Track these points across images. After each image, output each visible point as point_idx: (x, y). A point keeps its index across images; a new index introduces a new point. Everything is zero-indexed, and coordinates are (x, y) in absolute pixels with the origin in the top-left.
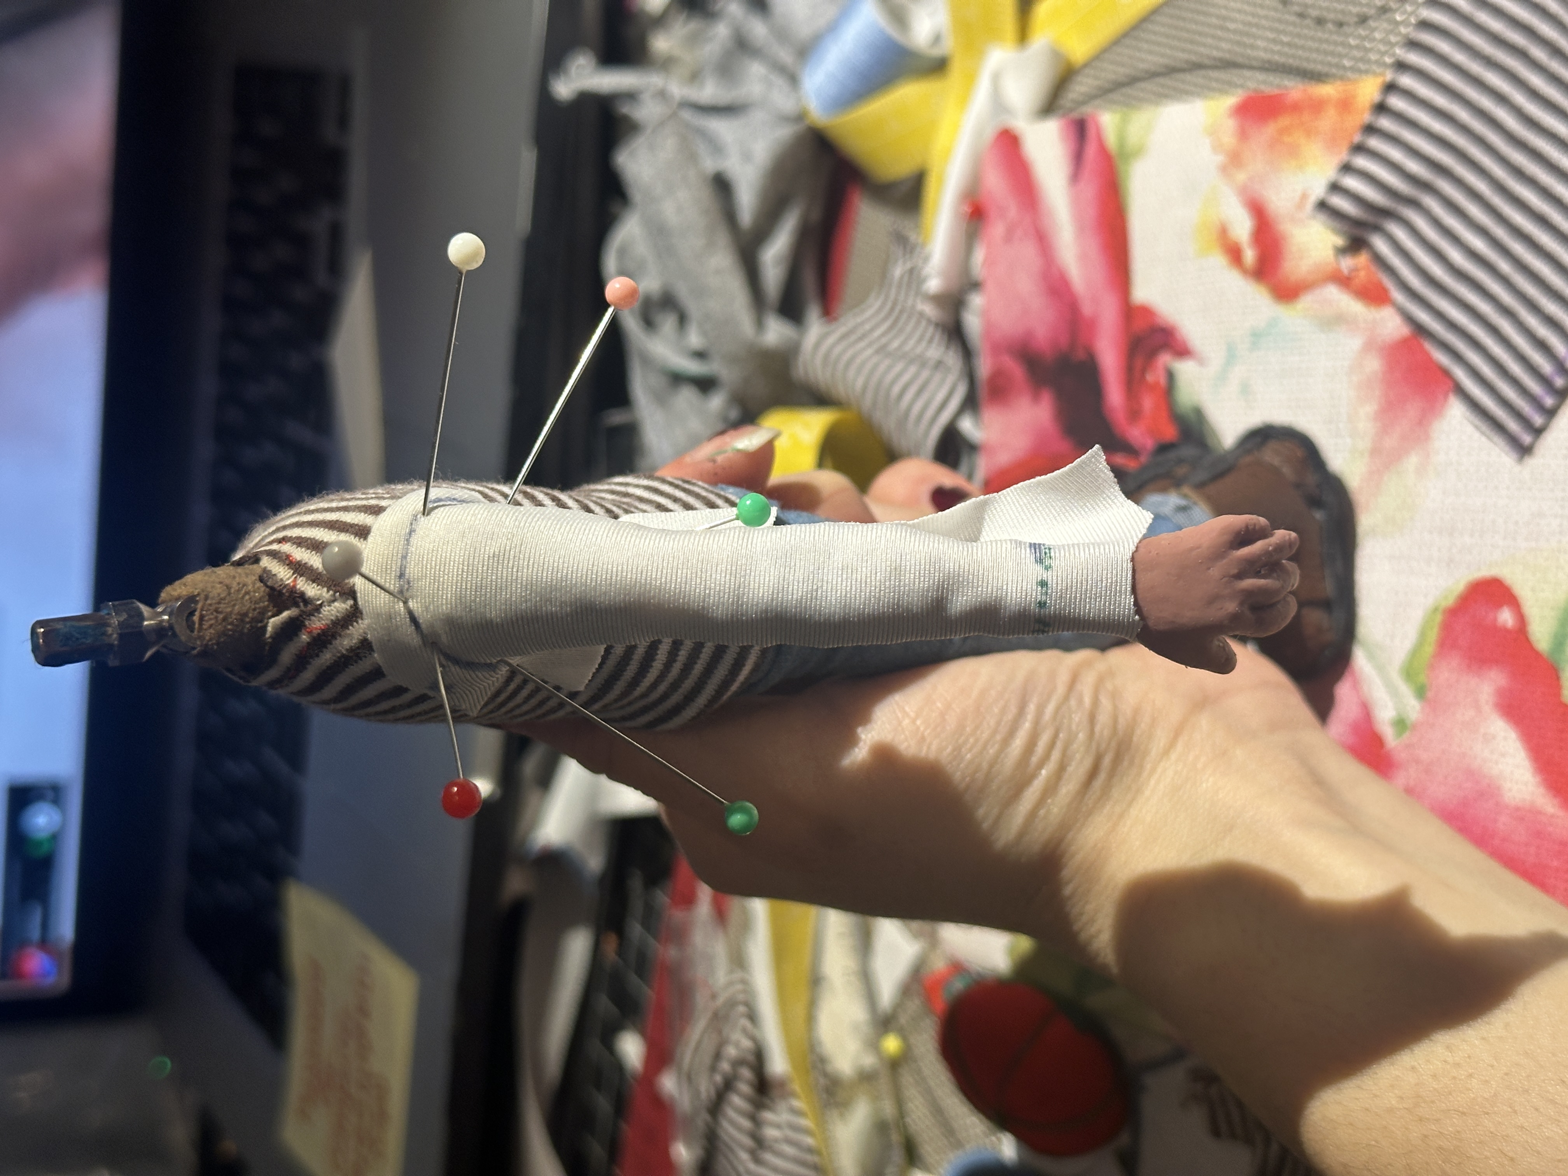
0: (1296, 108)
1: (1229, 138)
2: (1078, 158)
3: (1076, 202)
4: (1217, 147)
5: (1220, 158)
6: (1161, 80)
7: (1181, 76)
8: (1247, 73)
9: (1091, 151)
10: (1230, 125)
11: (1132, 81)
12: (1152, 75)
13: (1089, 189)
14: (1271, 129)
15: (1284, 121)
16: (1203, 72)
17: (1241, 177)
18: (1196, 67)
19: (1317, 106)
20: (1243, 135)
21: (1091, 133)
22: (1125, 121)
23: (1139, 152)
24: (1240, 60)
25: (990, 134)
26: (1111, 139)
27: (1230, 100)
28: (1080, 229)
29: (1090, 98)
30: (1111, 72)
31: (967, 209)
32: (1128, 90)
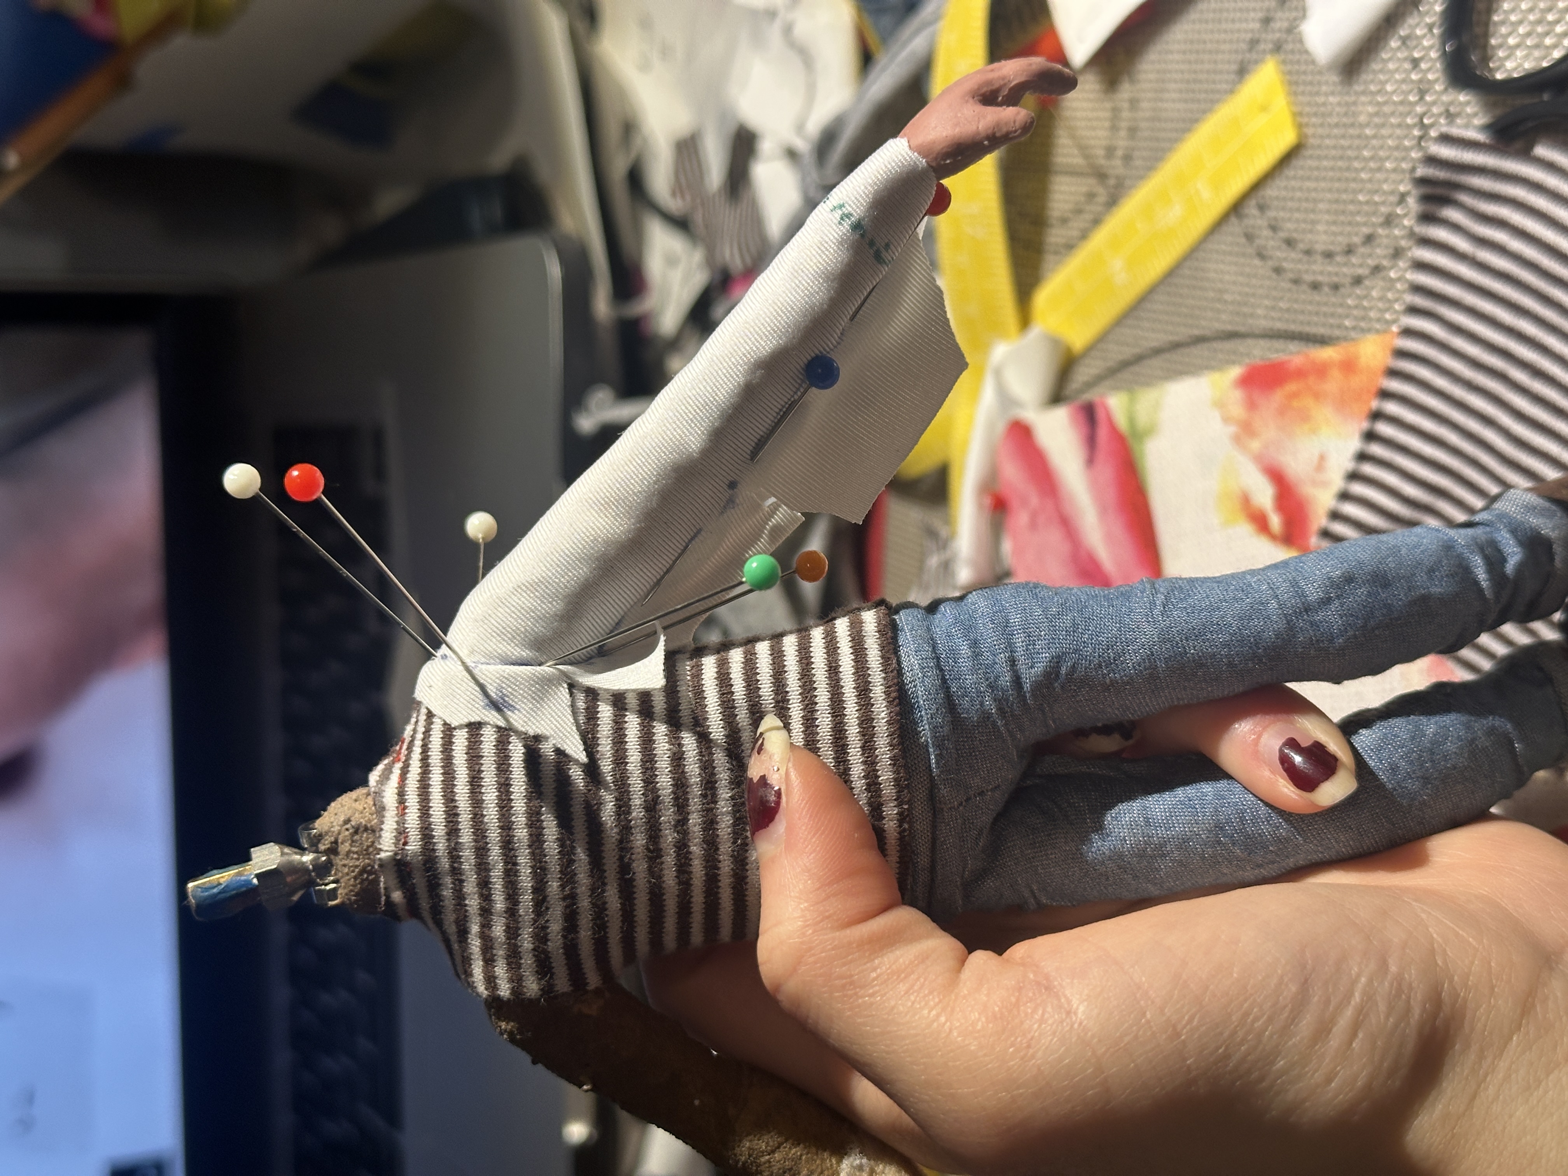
0: (1300, 374)
1: (1237, 410)
2: (1091, 442)
3: (1094, 486)
4: (1227, 420)
5: (1232, 429)
6: (1167, 356)
7: (1186, 351)
8: (1250, 342)
9: (1103, 433)
10: (1236, 396)
11: (1139, 359)
12: (1157, 352)
13: (1106, 471)
14: (1278, 396)
15: (1291, 387)
16: (1206, 345)
17: (1255, 445)
18: (1200, 340)
19: (1321, 370)
20: (1251, 405)
21: (1101, 415)
22: (1132, 401)
23: (1150, 431)
24: (1242, 329)
25: (1001, 427)
26: (1121, 421)
27: (1235, 372)
28: (1103, 511)
29: (1098, 380)
30: (1116, 353)
31: (988, 501)
32: (1136, 369)
